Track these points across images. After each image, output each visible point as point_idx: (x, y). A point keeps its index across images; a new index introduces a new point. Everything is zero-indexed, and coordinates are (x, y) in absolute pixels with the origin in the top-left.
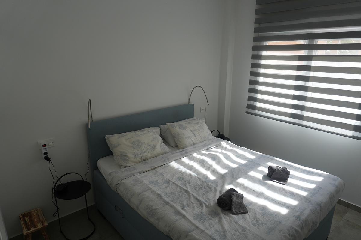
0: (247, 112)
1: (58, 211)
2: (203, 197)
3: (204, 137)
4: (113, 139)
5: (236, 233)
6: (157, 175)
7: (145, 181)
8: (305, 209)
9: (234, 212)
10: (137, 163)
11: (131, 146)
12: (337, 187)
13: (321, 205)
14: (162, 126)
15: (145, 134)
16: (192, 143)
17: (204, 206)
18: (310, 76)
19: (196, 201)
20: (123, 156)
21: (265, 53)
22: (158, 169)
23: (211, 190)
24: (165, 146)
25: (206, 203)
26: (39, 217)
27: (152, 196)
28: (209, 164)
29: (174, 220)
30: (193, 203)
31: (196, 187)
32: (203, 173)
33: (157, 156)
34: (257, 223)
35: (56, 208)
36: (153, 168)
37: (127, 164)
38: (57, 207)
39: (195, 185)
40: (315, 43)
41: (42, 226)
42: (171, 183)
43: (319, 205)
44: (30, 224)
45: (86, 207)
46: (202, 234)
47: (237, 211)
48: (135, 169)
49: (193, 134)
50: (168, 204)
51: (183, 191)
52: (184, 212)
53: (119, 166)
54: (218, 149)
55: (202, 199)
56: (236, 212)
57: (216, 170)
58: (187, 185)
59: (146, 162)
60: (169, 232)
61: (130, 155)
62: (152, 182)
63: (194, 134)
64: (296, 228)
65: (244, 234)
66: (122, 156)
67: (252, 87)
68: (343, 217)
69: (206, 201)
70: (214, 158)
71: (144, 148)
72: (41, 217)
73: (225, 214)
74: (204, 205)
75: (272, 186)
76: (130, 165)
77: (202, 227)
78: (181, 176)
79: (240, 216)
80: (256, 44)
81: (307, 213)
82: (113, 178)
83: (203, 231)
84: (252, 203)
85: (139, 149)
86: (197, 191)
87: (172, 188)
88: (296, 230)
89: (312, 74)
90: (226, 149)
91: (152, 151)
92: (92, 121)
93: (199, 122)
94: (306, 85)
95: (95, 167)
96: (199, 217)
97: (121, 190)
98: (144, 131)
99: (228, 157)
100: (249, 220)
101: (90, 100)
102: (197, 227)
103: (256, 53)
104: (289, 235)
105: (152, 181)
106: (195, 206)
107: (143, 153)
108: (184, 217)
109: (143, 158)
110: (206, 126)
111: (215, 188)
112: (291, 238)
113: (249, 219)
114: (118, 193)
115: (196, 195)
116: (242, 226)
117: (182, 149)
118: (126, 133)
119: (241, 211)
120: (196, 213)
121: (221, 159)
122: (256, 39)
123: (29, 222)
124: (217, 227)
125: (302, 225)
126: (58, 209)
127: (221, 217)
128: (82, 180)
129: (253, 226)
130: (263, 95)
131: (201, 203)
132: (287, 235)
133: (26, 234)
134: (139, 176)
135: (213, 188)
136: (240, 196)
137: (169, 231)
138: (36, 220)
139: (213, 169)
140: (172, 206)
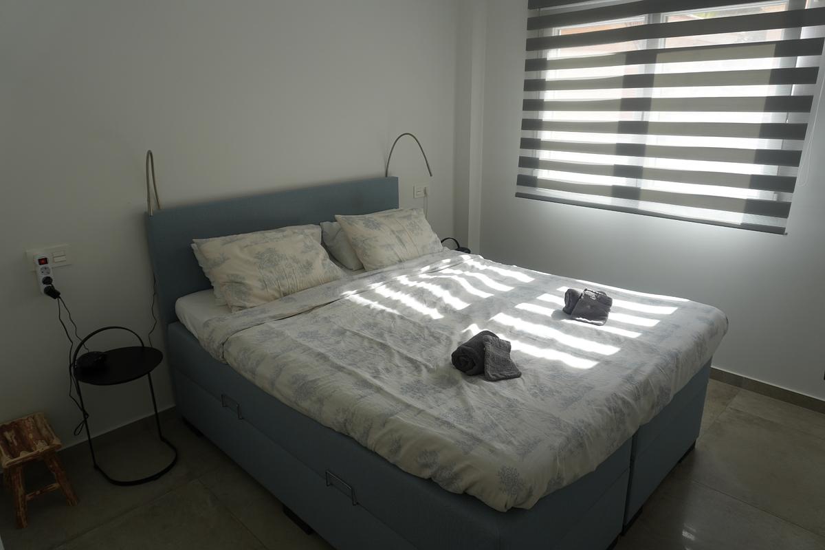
0: (518, 195)
1: (85, 421)
2: (421, 355)
3: (424, 247)
4: (211, 249)
5: (496, 410)
6: (316, 321)
7: (288, 333)
8: (643, 364)
9: (491, 376)
10: (268, 300)
11: (255, 263)
12: (712, 324)
13: (677, 355)
14: (326, 224)
15: (284, 236)
16: (397, 259)
17: (424, 370)
18: (653, 97)
19: (406, 362)
20: (237, 284)
21: (553, 54)
22: (319, 311)
23: (440, 342)
24: (333, 265)
25: (428, 364)
26: (39, 430)
27: (304, 358)
28: (434, 296)
29: (356, 397)
30: (398, 366)
31: (405, 337)
32: (421, 313)
33: (316, 286)
34: (541, 391)
35: (81, 413)
36: (307, 308)
37: (246, 303)
38: (83, 409)
39: (403, 334)
40: (662, 21)
41: (48, 447)
42: (348, 333)
43: (675, 356)
44: (16, 443)
45: (154, 413)
46: (418, 416)
47: (498, 375)
48: (263, 311)
49: (397, 240)
50: (342, 371)
51: (375, 346)
52: (377, 382)
53: (228, 307)
54: (454, 269)
55: (419, 359)
56: (493, 375)
57: (451, 307)
58: (386, 335)
59: (289, 298)
60: (345, 423)
61: (253, 283)
62: (305, 335)
63: (401, 241)
64: (626, 398)
65: (513, 411)
66: (234, 284)
67: (529, 134)
68: (727, 405)
69: (429, 361)
70: (447, 284)
71: (284, 267)
72: (44, 429)
73: (471, 382)
74: (423, 368)
75: (574, 327)
76: (251, 305)
77: (418, 405)
78: (371, 321)
79: (503, 382)
80: (534, 34)
81: (648, 369)
82: (213, 330)
83: (420, 411)
84: (530, 360)
85: (273, 270)
86: (408, 345)
87: (350, 343)
88: (624, 401)
89: (657, 93)
90: (472, 269)
91: (304, 273)
92: (159, 206)
93: (411, 215)
94: (644, 120)
95: (171, 318)
96: (415, 388)
97: (233, 356)
98: (283, 231)
99: (477, 284)
100: (524, 388)
101: (150, 154)
102: (408, 406)
103: (534, 55)
104: (610, 409)
105: (304, 333)
106: (404, 370)
107: (283, 279)
108: (379, 390)
109: (282, 289)
110: (428, 224)
111: (448, 338)
112: (613, 414)
113: (523, 386)
114: (227, 364)
115: (405, 352)
116: (507, 398)
117: (375, 272)
118: (240, 235)
119: (506, 373)
120: (407, 382)
121: (462, 287)
122: (533, 24)
123: (14, 441)
124: (454, 403)
125: (639, 392)
126: (86, 414)
127: (461, 386)
128: (140, 345)
129: (531, 396)
130: (552, 152)
131: (416, 365)
132: (606, 409)
133: (8, 465)
134: (275, 325)
135: (444, 338)
136: (504, 344)
137: (346, 420)
138: (31, 436)
139: (444, 306)
140: (350, 373)
